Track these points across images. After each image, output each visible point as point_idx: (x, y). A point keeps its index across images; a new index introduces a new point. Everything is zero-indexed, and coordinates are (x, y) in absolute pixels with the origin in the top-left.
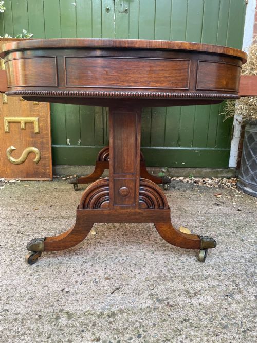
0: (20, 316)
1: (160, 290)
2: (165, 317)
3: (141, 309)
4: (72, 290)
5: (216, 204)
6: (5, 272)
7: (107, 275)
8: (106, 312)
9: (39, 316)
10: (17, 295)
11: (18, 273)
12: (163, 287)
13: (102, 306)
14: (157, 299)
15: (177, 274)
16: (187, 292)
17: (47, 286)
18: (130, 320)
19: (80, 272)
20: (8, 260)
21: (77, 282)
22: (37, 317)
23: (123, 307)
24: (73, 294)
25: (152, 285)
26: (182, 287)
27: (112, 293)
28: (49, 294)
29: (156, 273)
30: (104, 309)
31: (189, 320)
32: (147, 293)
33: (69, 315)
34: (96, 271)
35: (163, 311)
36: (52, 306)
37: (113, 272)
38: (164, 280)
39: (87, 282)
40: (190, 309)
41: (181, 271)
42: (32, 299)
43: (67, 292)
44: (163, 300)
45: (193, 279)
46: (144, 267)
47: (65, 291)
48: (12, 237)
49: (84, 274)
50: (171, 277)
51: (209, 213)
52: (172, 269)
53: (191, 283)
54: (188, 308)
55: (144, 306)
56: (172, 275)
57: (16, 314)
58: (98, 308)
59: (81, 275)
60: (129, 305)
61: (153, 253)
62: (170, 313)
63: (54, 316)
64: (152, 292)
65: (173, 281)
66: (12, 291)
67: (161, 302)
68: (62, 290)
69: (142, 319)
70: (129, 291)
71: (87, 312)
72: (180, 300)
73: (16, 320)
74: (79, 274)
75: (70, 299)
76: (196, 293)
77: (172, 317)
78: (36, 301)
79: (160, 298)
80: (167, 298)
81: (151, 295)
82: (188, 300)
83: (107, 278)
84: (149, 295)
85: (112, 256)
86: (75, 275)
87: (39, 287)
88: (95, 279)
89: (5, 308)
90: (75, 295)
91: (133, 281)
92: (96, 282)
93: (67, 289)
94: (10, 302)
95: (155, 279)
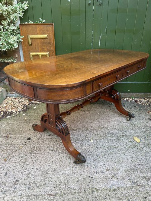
0: (76, 191)
1: (133, 176)
2: (138, 191)
3: (127, 187)
4: (94, 177)
5: (149, 119)
6: (60, 166)
7: (106, 168)
8: (112, 189)
9: (84, 191)
10: (71, 179)
11: (66, 167)
12: (133, 175)
13: (109, 185)
14: (132, 181)
15: (139, 168)
16: (145, 177)
17: (81, 174)
18: (123, 193)
19: (93, 166)
20: (59, 158)
21: (94, 172)
22: (83, 191)
23: (119, 186)
24: (95, 179)
25: (128, 174)
26: (142, 175)
27: (112, 179)
28: (84, 178)
29: (128, 167)
30: (110, 187)
31: (148, 192)
32: (127, 179)
33: (97, 190)
34: (101, 166)
35: (136, 188)
36: (88, 185)
37: (109, 166)
38: (133, 171)
39: (98, 172)
40: (148, 187)
41: (140, 166)
42: (78, 181)
43: (92, 178)
44: (135, 182)
45: (146, 170)
46: (122, 163)
47: (90, 177)
48: (55, 144)
49: (96, 167)
50: (136, 169)
51: (146, 126)
52: (136, 165)
53: (146, 173)
54: (147, 187)
55: (128, 186)
56: (136, 168)
57: (75, 190)
58: (108, 186)
59: (95, 168)
60: (121, 185)
61: (124, 154)
62: (140, 189)
63: (91, 191)
64: (129, 178)
65: (137, 172)
66: (67, 177)
67: (134, 183)
68: (89, 176)
69: (128, 192)
70: (119, 177)
71: (104, 188)
72: (143, 182)
73: (75, 192)
74: (94, 168)
75: (95, 182)
76: (149, 178)
77: (141, 191)
78: (80, 183)
79: (134, 181)
80: (137, 181)
81: (129, 179)
82: (146, 182)
83: (107, 170)
84: (128, 180)
85: (105, 157)
86: (92, 168)
87: (79, 175)
88: (102, 171)
89: (68, 186)
90: (96, 179)
91: (119, 172)
92: (103, 172)
93: (91, 176)
94: (70, 183)
95: (129, 170)
